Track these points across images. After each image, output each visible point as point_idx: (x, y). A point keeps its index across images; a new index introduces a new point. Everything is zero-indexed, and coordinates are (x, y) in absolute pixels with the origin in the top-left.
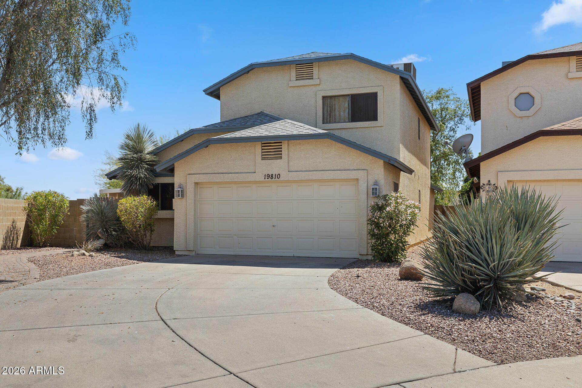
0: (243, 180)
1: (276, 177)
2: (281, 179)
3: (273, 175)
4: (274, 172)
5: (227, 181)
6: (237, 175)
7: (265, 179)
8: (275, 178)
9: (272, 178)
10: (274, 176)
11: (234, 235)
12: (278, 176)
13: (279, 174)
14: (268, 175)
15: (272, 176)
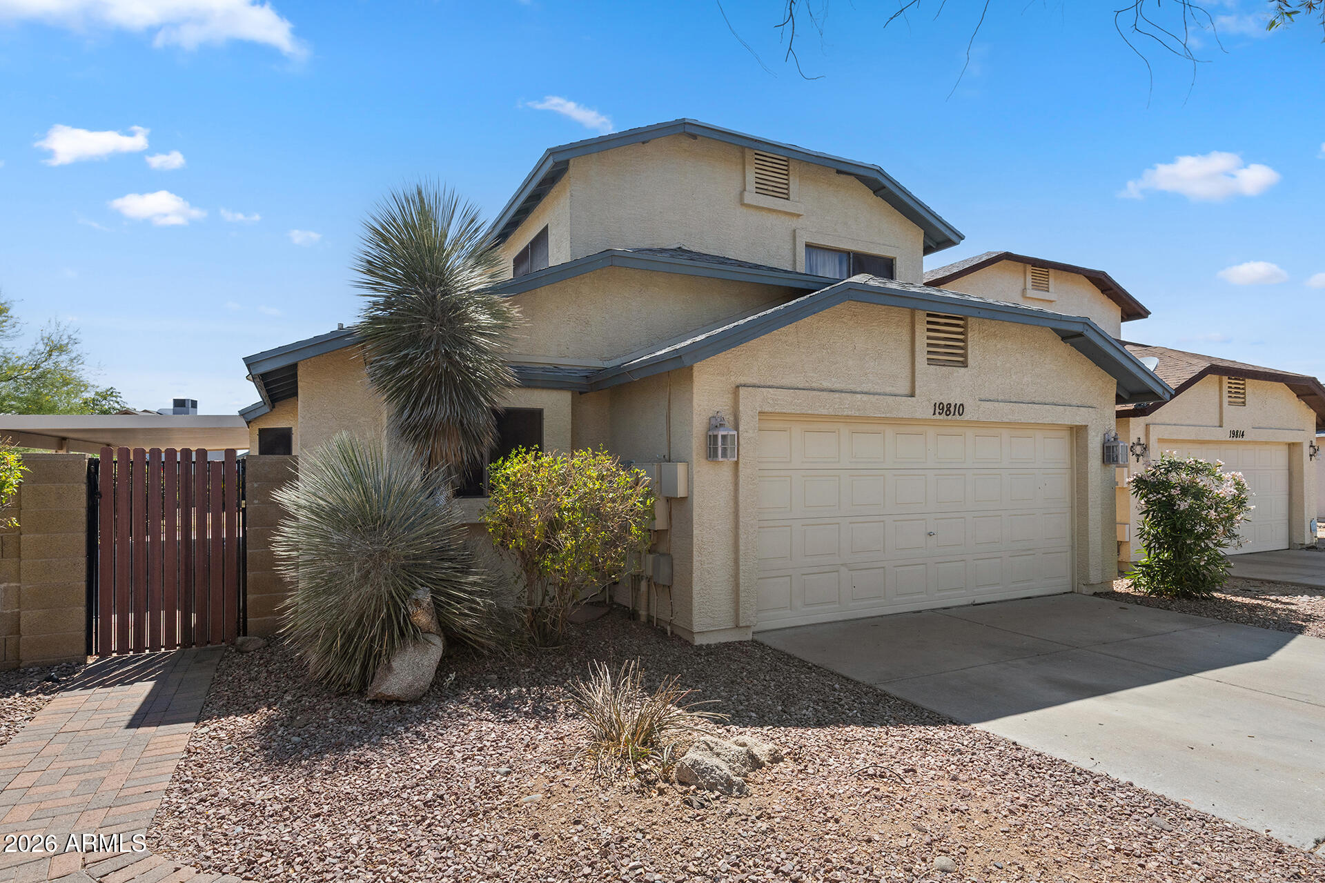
0: (888, 415)
1: (957, 413)
2: (966, 417)
3: (950, 404)
4: (955, 399)
5: (850, 413)
6: (873, 399)
7: (934, 414)
8: (954, 414)
9: (948, 413)
10: (952, 409)
11: (842, 565)
12: (959, 407)
13: (962, 405)
14: (941, 406)
15: (948, 409)
